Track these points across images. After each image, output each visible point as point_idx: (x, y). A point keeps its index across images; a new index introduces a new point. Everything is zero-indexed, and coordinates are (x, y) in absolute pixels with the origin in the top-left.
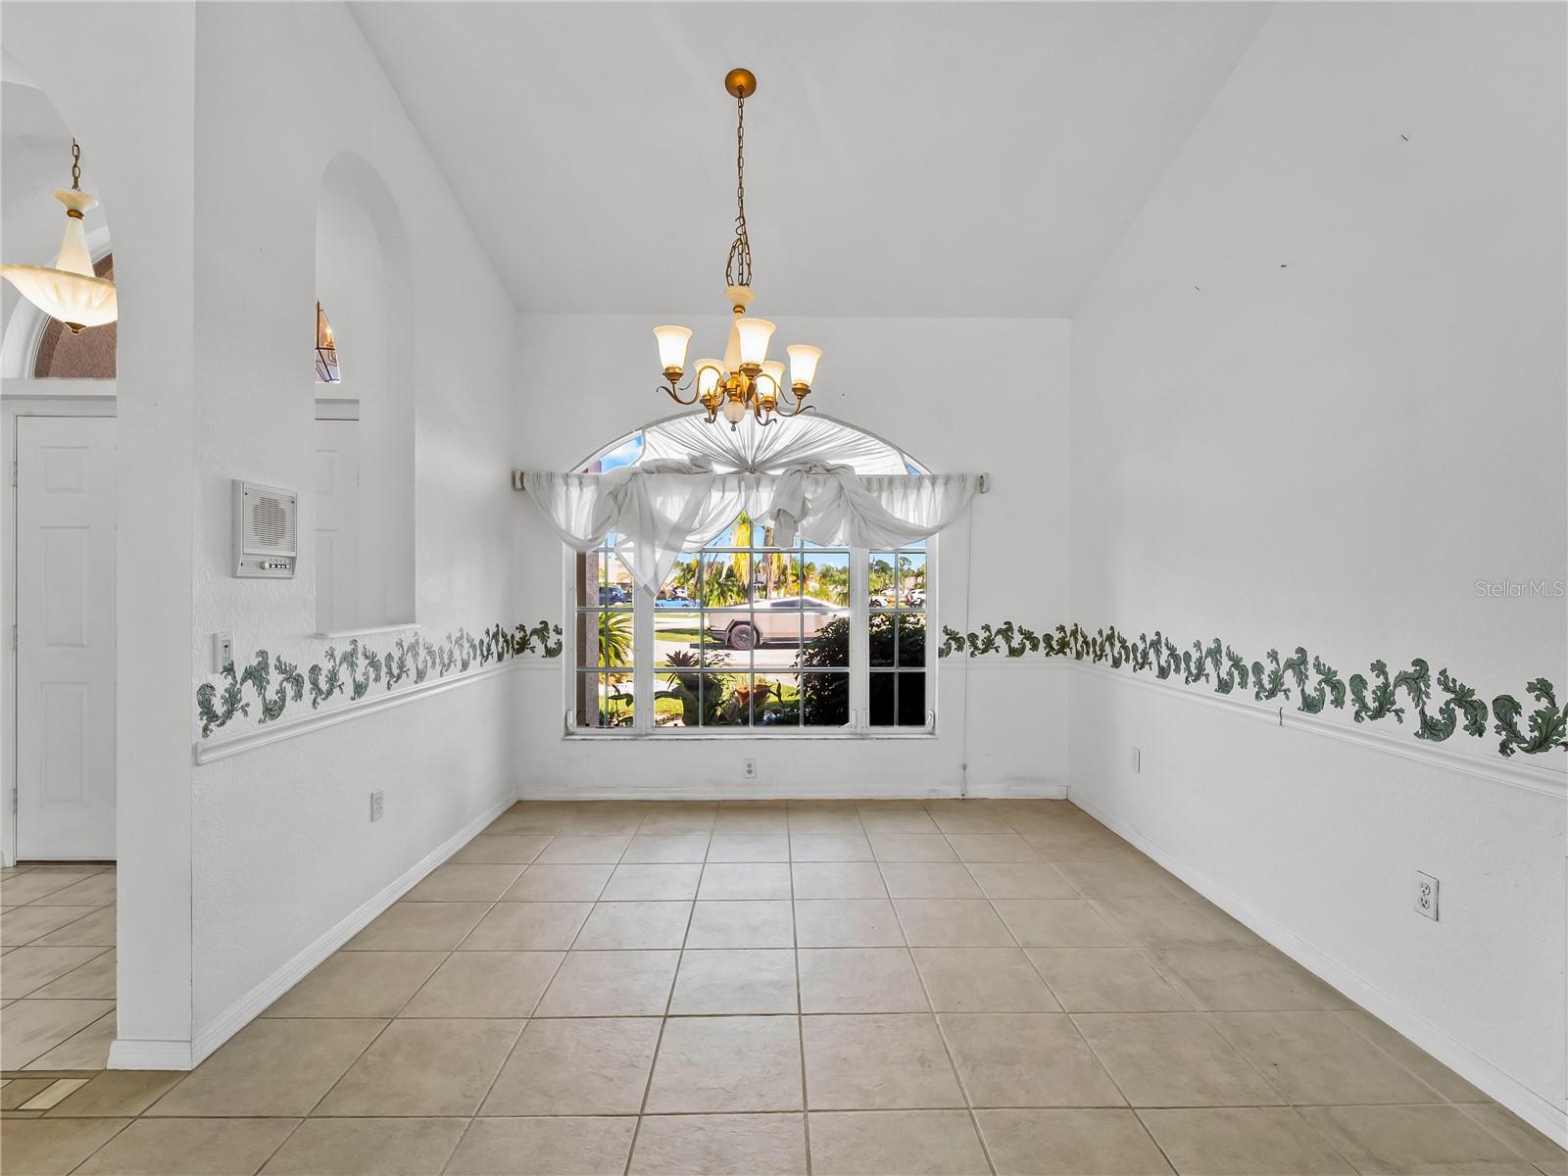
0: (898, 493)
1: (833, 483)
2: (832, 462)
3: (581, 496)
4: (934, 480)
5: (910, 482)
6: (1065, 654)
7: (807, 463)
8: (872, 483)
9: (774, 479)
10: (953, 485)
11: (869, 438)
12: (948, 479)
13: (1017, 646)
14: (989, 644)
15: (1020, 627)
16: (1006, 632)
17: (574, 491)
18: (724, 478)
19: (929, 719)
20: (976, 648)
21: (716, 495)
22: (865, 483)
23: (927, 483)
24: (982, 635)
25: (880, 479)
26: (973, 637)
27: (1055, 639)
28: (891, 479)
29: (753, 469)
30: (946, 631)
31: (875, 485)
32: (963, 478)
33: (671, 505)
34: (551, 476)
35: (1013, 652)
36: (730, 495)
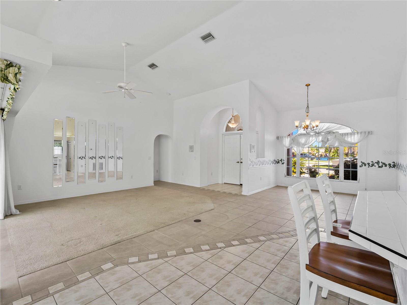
0: (349, 136)
1: (334, 135)
2: (334, 131)
3: (287, 140)
4: (358, 133)
5: (352, 134)
6: (395, 168)
7: (329, 132)
8: (342, 135)
9: (322, 135)
10: (363, 134)
11: (343, 126)
12: (361, 133)
13: (381, 166)
14: (373, 165)
15: (382, 162)
16: (378, 163)
17: (286, 139)
18: (312, 135)
19: (358, 179)
20: (369, 166)
21: (311, 138)
22: (341, 135)
23: (356, 134)
24: (371, 163)
25: (345, 134)
26: (369, 164)
27: (392, 164)
28: (348, 134)
29: (318, 134)
30: (361, 162)
31: (344, 135)
32: (365, 132)
33: (303, 140)
34: (283, 137)
35: (379, 167)
36: (313, 138)
